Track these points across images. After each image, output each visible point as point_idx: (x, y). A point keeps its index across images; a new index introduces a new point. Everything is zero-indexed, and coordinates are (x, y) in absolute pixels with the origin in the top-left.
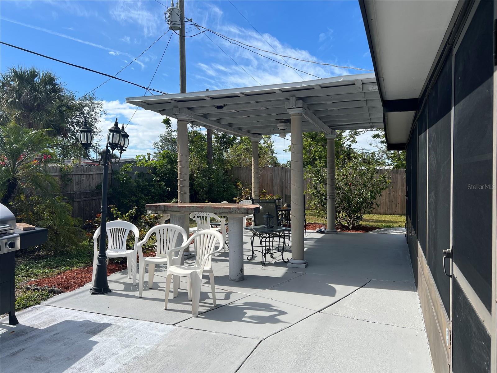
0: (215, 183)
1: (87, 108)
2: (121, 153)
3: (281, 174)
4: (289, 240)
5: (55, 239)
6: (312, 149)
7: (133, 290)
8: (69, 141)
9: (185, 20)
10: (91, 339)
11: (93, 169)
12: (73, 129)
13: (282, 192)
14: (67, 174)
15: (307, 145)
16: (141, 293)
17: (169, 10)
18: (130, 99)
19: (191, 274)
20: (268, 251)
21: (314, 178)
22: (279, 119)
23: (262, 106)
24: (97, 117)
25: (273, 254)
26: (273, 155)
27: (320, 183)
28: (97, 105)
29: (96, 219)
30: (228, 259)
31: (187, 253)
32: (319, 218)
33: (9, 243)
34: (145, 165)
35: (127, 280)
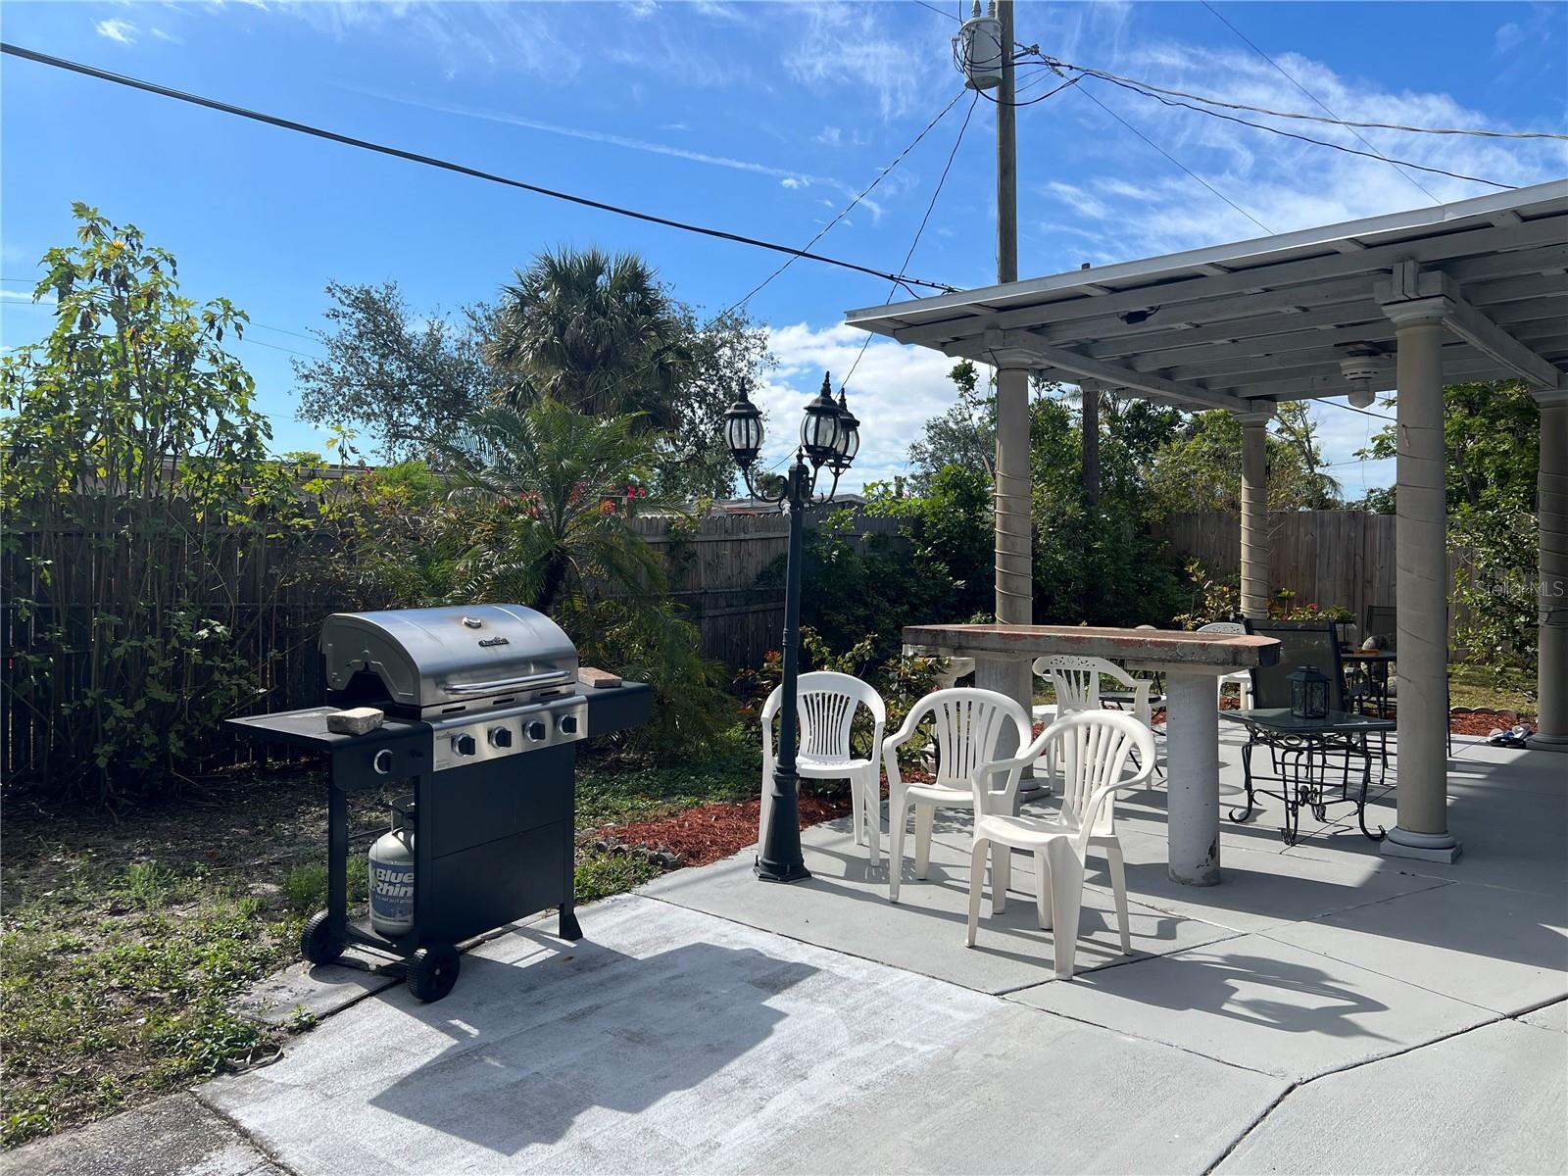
0: (1107, 565)
1: (726, 351)
2: (837, 474)
3: (1349, 536)
4: (1385, 765)
5: (660, 720)
6: (1470, 444)
7: (872, 881)
8: (680, 450)
9: (1017, 50)
10: (767, 1003)
11: (750, 527)
12: (691, 414)
13: (1351, 599)
14: (683, 540)
15: (1449, 431)
16: (895, 891)
17: (967, 28)
18: (858, 313)
19: (1051, 844)
20: (1306, 796)
21: (1484, 549)
22: (1347, 344)
23: (1286, 303)
24: (751, 377)
25: (1322, 807)
26: (1312, 471)
27: (1509, 567)
28: (752, 341)
29: (765, 664)
30: (1166, 813)
31: (1028, 784)
32: (1504, 695)
33: (531, 725)
34: (891, 512)
35: (852, 849)
